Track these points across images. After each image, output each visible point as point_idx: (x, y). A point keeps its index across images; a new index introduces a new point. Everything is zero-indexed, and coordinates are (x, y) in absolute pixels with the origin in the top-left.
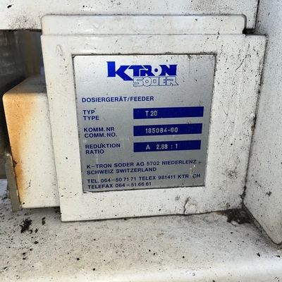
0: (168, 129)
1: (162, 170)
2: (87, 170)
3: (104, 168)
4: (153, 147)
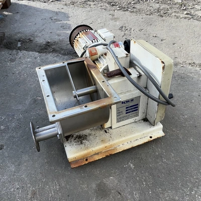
0: (132, 109)
1: (131, 116)
2: (117, 119)
3: (121, 118)
4: (129, 112)
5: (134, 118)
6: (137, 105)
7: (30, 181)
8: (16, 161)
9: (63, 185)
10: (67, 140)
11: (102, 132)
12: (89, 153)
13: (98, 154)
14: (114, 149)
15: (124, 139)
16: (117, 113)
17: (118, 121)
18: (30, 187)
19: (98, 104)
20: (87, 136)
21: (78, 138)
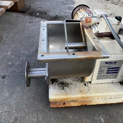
0: (113, 70)
1: (110, 76)
2: (98, 76)
3: (101, 76)
4: (110, 73)
5: (113, 79)
6: (119, 68)
7: (16, 109)
8: (11, 90)
9: (40, 119)
10: (52, 84)
11: (82, 84)
12: (67, 99)
13: (75, 101)
14: (89, 101)
15: (100, 94)
16: (99, 71)
17: (98, 79)
18: (14, 113)
19: (86, 55)
20: (69, 84)
21: (62, 84)
